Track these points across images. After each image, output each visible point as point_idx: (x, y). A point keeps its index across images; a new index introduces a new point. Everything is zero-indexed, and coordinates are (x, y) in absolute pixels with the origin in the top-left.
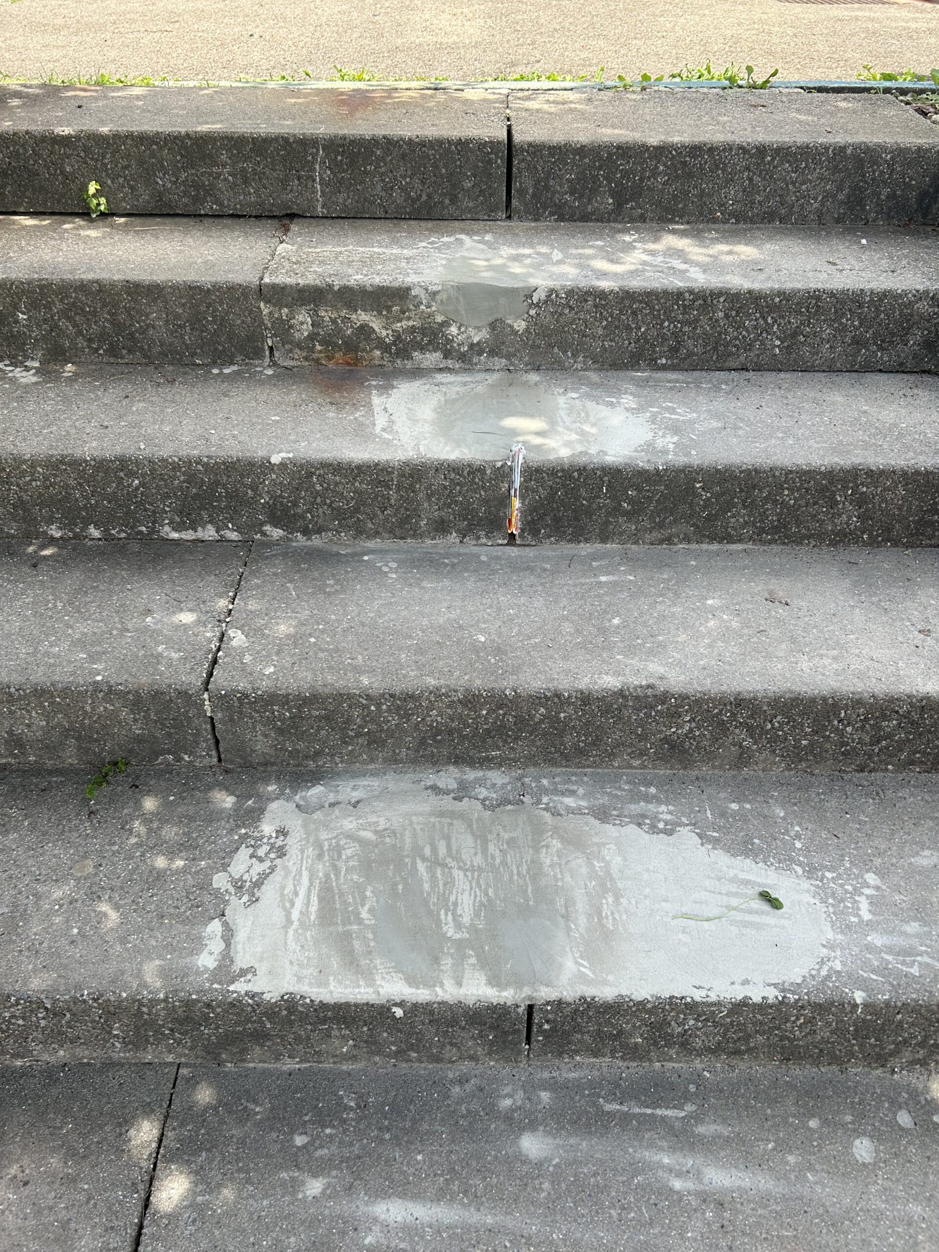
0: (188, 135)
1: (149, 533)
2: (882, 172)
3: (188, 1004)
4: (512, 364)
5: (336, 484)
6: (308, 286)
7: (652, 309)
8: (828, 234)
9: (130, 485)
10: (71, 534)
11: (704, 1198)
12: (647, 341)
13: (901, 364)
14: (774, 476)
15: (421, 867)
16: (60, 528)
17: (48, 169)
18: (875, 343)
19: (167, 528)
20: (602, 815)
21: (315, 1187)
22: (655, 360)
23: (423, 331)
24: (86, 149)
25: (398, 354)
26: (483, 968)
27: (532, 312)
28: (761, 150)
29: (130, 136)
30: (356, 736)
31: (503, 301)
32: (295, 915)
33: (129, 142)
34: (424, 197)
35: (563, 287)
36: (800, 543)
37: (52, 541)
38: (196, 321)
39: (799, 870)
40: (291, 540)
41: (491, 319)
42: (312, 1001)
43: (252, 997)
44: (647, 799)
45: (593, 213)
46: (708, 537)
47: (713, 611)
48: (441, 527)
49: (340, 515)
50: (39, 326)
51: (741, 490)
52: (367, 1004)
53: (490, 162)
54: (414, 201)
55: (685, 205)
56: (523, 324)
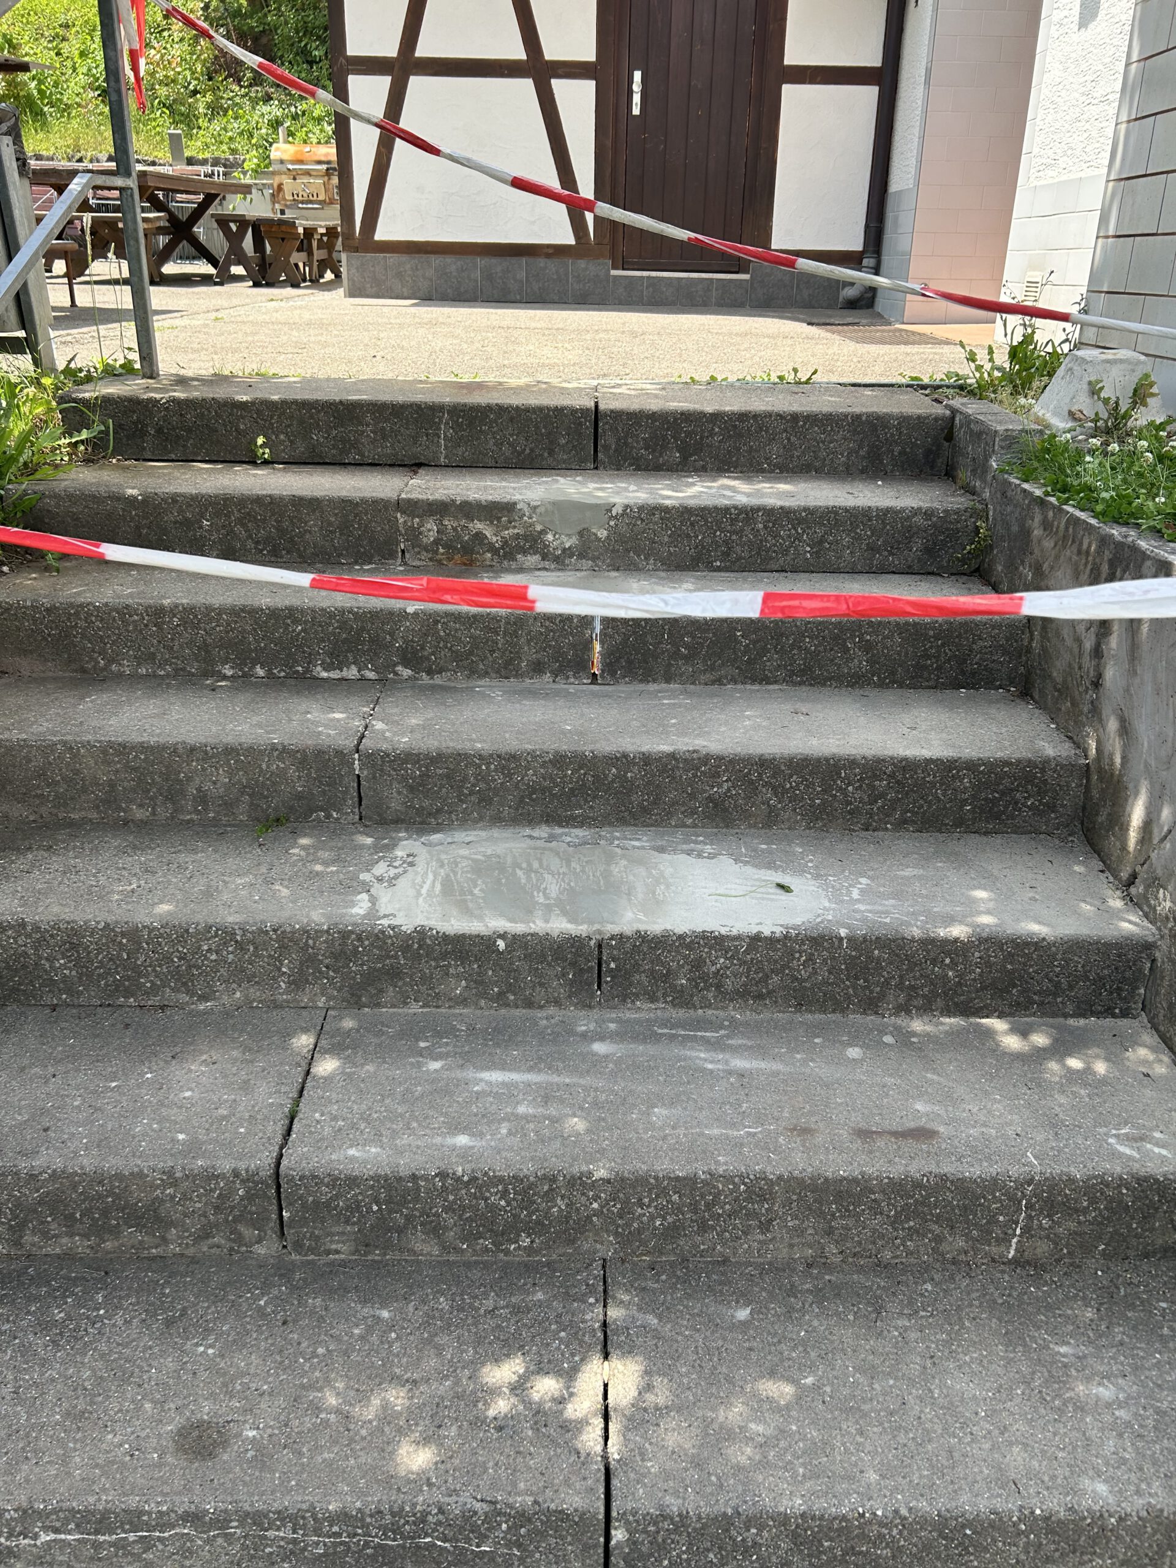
0: (341, 402)
1: (305, 672)
2: (892, 435)
3: (345, 935)
4: (597, 565)
5: (456, 630)
6: (436, 500)
7: (706, 521)
8: (853, 479)
9: (294, 631)
10: (240, 673)
11: (730, 1073)
12: (703, 547)
13: (909, 567)
14: (796, 626)
15: (519, 873)
16: (232, 668)
17: (226, 426)
18: (886, 550)
19: (319, 668)
20: (661, 850)
21: (435, 1065)
22: (712, 562)
23: (526, 537)
24: (258, 412)
25: (505, 556)
26: (564, 915)
27: (612, 523)
28: (795, 417)
29: (295, 402)
30: (470, 795)
31: (588, 514)
32: (424, 891)
33: (294, 407)
34: (527, 451)
35: (636, 504)
36: (824, 685)
37: (225, 678)
38: (345, 527)
39: (809, 876)
40: (417, 679)
41: (579, 528)
42: (438, 932)
43: (393, 929)
44: (696, 842)
45: (664, 464)
46: (750, 678)
47: (749, 718)
48: (538, 668)
49: (457, 657)
50: (218, 531)
51: (772, 638)
52: (478, 936)
53: (580, 424)
54: (519, 454)
55: (738, 459)
56: (605, 533)
